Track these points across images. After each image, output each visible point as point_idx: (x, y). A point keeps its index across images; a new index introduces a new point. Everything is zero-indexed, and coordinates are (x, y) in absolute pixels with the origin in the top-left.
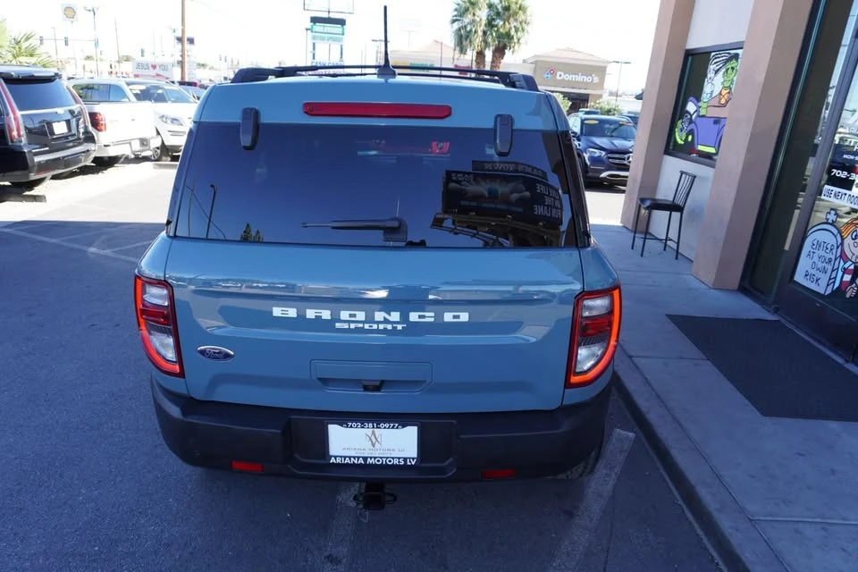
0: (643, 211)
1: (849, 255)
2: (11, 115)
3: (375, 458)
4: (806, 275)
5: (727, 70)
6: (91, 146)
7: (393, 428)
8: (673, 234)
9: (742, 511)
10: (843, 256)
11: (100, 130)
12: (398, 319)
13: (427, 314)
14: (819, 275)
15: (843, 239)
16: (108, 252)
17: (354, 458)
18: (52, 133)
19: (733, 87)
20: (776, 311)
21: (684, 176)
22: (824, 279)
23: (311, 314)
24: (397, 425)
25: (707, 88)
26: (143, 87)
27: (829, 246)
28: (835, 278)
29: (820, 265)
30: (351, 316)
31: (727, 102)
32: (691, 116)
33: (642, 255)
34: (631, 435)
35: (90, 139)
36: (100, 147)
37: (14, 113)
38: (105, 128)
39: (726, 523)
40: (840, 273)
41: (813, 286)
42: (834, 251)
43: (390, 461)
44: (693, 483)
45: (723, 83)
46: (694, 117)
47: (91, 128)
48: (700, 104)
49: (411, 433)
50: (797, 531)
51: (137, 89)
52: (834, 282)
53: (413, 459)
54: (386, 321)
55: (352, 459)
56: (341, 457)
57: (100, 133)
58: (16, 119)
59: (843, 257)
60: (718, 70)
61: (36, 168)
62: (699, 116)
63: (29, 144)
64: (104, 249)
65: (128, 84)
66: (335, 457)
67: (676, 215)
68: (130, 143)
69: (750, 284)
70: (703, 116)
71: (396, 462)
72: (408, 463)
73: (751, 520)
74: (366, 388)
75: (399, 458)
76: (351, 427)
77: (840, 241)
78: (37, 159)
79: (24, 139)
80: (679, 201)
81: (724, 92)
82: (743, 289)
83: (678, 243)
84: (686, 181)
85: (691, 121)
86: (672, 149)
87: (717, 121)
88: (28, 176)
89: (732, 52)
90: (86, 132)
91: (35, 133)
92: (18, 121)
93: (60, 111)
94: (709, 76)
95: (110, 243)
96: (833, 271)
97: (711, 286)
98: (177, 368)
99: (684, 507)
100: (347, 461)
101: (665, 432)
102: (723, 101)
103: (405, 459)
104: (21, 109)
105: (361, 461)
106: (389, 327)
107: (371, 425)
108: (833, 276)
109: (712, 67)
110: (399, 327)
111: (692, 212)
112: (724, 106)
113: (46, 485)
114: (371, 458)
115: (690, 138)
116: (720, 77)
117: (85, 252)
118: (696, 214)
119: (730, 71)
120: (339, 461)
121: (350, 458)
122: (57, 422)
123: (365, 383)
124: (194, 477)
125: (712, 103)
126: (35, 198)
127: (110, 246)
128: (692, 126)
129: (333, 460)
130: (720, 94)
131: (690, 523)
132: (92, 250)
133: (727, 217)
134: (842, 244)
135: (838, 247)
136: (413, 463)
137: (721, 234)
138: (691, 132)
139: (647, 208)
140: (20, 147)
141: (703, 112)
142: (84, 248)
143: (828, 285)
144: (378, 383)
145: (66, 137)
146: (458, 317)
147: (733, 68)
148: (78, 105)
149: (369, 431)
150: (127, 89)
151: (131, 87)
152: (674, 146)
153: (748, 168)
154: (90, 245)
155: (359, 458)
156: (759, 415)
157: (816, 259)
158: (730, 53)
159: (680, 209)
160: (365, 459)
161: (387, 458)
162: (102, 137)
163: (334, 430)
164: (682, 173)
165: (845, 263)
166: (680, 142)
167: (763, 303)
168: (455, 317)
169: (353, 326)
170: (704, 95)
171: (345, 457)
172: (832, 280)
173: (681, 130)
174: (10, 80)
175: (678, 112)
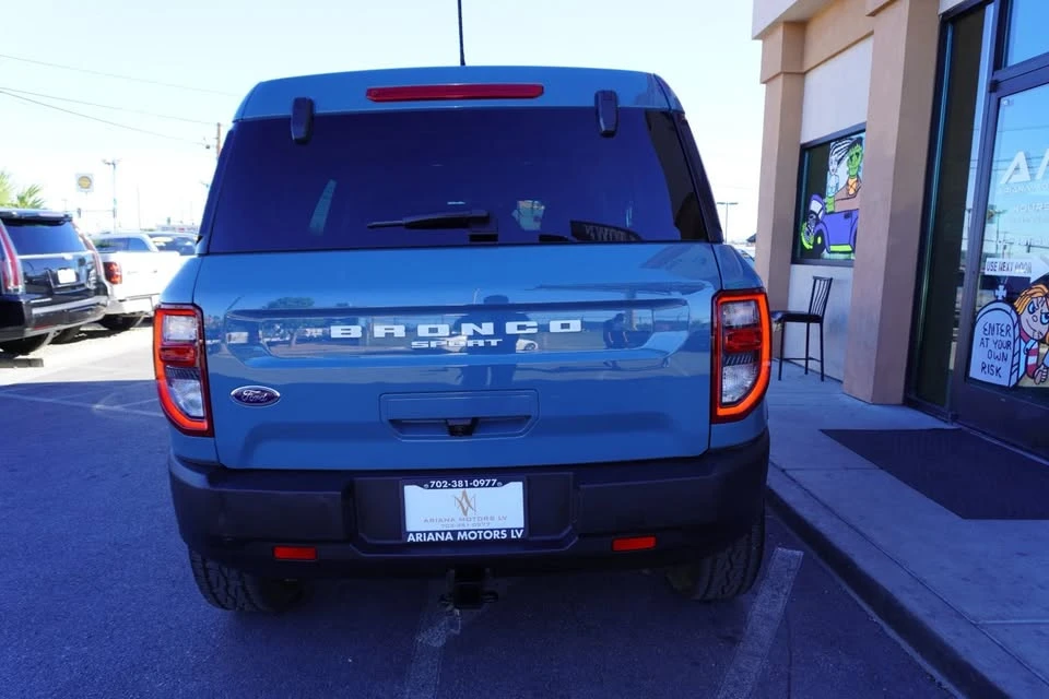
0: (774, 326)
1: (1030, 333)
2: (9, 261)
3: (468, 531)
4: (984, 368)
5: (851, 158)
6: (102, 299)
7: (490, 486)
8: (815, 352)
9: (960, 615)
10: (1023, 334)
11: (114, 283)
12: (492, 333)
13: (528, 324)
14: (997, 364)
15: (1018, 316)
16: (117, 408)
17: (440, 532)
18: (56, 281)
19: (860, 174)
20: (955, 418)
21: (818, 282)
22: (1005, 368)
23: (379, 331)
24: (495, 480)
25: (831, 181)
26: (169, 240)
27: (1004, 328)
28: (1018, 363)
29: (998, 352)
30: (431, 330)
31: (856, 192)
32: (817, 215)
33: (780, 379)
34: (798, 553)
35: (101, 290)
36: (113, 302)
37: (12, 258)
38: (121, 282)
39: (943, 629)
40: (1023, 357)
41: (993, 379)
42: (1011, 332)
43: (488, 535)
44: (890, 590)
45: (848, 173)
46: (820, 216)
47: (103, 279)
48: (826, 200)
49: (514, 492)
50: (1040, 633)
51: (162, 241)
52: (1018, 369)
53: (519, 530)
54: (476, 336)
55: (437, 534)
56: (422, 532)
57: (115, 286)
58: (13, 265)
59: (1023, 336)
60: (841, 159)
61: (33, 322)
62: (826, 214)
63: (28, 293)
64: (112, 405)
65: (151, 236)
66: (414, 533)
67: (815, 327)
68: (150, 298)
69: (915, 396)
70: (832, 213)
71: (496, 535)
72: (513, 537)
73: (975, 625)
74: (453, 432)
75: (500, 530)
76: (435, 487)
77: (1015, 319)
78: (36, 311)
79: (21, 288)
80: (817, 311)
81: (851, 182)
82: (908, 402)
83: (822, 361)
84: (821, 287)
85: (818, 222)
86: (799, 256)
87: (848, 214)
88: (23, 332)
89: (855, 137)
90: (99, 283)
91: (36, 283)
92: (16, 269)
93: (68, 256)
94: (831, 168)
95: (120, 400)
96: (1014, 356)
97: (868, 400)
98: (205, 425)
99: (882, 623)
100: (431, 537)
101: (842, 540)
102: (852, 192)
103: (508, 531)
104: (20, 253)
105: (449, 537)
106: (481, 343)
107: (460, 482)
108: (1015, 361)
109: (833, 158)
110: (494, 342)
111: (834, 324)
112: (854, 196)
113: (15, 644)
114: (462, 531)
115: (819, 240)
116: (844, 166)
117: (90, 408)
118: (838, 325)
119: (854, 158)
120: (419, 538)
121: (434, 533)
122: (38, 576)
123: (451, 423)
124: (221, 626)
125: (840, 196)
126: (30, 363)
127: (121, 403)
128: (821, 226)
129: (411, 538)
130: (847, 184)
131: (895, 642)
132: (98, 406)
133: (876, 315)
134: (1019, 321)
135: (1014, 327)
136: (519, 536)
137: (872, 338)
138: (820, 233)
139: (779, 321)
140: (17, 296)
141: (830, 209)
142: (88, 405)
143: (1011, 374)
144: (468, 422)
145: (73, 287)
146: (567, 326)
147: (857, 154)
148: (90, 252)
149: (458, 492)
150: (149, 241)
151: (154, 239)
152: (802, 253)
153: (892, 254)
154: (96, 402)
155: (446, 532)
156: (957, 518)
157: (991, 345)
158: (853, 137)
159: (819, 319)
160: (454, 533)
161: (484, 530)
162: (116, 291)
163: (412, 493)
164: (815, 279)
165: (1026, 343)
166: (808, 246)
167: (935, 414)
168: (563, 326)
169: (433, 344)
170: (829, 190)
171: (427, 533)
172: (1015, 367)
173: (808, 234)
174: (11, 221)
175: (802, 214)
